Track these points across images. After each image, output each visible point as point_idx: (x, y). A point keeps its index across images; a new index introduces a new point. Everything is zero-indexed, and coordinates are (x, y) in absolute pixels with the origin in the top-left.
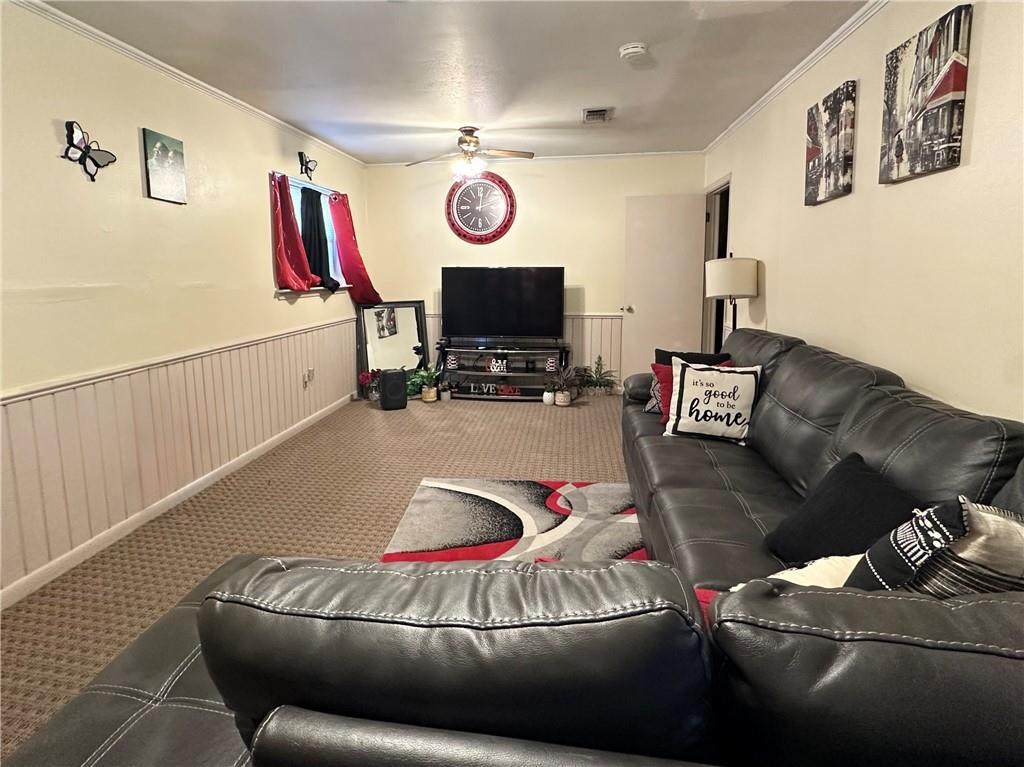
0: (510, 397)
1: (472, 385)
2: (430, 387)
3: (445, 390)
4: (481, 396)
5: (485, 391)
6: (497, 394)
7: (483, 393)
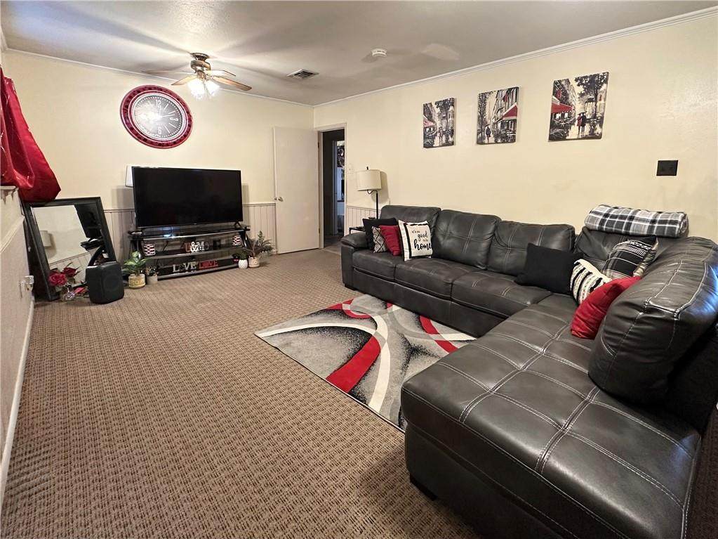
0: (211, 270)
1: (174, 266)
2: (137, 273)
3: (151, 275)
4: (185, 273)
5: (187, 269)
6: (197, 269)
7: (185, 271)
